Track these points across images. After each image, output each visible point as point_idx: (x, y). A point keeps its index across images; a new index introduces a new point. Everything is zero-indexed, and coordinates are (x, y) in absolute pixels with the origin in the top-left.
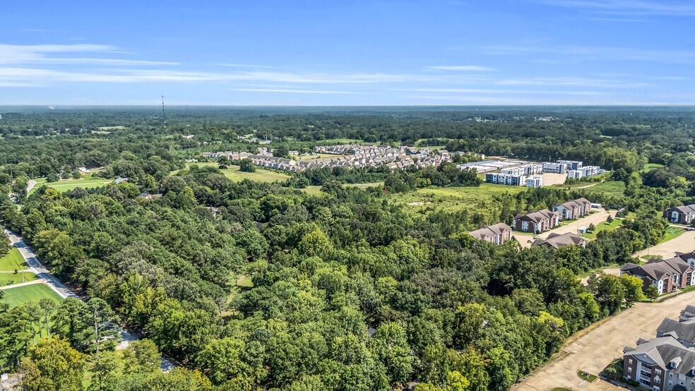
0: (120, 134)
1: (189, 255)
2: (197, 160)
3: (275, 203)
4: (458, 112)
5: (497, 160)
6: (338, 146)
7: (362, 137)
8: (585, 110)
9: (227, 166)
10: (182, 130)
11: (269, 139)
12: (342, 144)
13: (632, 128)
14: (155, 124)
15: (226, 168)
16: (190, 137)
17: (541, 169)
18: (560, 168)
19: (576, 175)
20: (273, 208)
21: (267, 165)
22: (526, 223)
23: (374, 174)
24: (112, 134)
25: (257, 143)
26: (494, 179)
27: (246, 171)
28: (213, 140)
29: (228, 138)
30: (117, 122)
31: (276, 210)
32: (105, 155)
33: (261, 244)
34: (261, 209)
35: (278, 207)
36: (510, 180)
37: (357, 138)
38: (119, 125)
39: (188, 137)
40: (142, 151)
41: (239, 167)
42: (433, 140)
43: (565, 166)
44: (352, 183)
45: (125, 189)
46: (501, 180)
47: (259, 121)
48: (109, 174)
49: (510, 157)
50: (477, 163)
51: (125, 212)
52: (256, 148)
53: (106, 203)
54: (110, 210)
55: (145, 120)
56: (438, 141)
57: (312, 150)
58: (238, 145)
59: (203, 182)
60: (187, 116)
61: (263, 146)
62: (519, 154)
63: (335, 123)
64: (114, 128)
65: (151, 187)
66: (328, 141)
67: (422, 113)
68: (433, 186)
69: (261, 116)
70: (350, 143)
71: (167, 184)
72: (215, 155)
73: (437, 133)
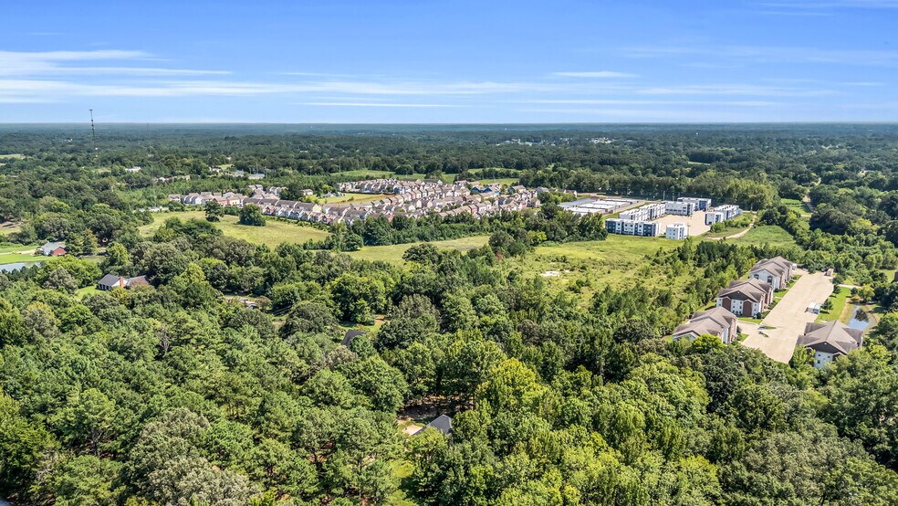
0: (23, 167)
1: (283, 429)
2: (167, 209)
3: (358, 289)
4: (490, 132)
5: (596, 198)
6: (369, 182)
7: (392, 169)
8: (636, 129)
9: (219, 217)
10: (119, 160)
11: (260, 172)
12: (372, 179)
13: (723, 152)
14: (72, 151)
15: (217, 220)
16: (136, 169)
17: (664, 211)
18: (689, 208)
19: (717, 219)
20: (355, 299)
21: (280, 213)
22: (738, 302)
23: (454, 225)
24: (8, 166)
25: (246, 179)
26: (618, 228)
27: (250, 224)
28: (173, 174)
29: (196, 171)
30: (12, 148)
31: (362, 301)
32: (12, 203)
33: (395, 383)
34: (334, 299)
35: (365, 297)
36: (642, 229)
37: (383, 169)
38: (14, 153)
39: (134, 170)
40: (71, 194)
41: (237, 218)
42: (490, 171)
43: (694, 205)
44: (427, 240)
45: (77, 270)
46: (628, 229)
47: (226, 145)
48: (28, 236)
49: (610, 193)
50: (574, 203)
51: (100, 323)
52: (245, 186)
53: (52, 303)
54: (64, 316)
55: (54, 144)
56: (497, 172)
57: (333, 187)
58: (218, 182)
59: (207, 251)
60: (116, 139)
61: (256, 182)
62: (616, 190)
63: (336, 146)
64: (9, 157)
65: (120, 264)
66: (347, 174)
67: (442, 133)
68: (550, 243)
69: (226, 138)
70: (384, 177)
71: (154, 258)
72: (188, 199)
73: (488, 160)
